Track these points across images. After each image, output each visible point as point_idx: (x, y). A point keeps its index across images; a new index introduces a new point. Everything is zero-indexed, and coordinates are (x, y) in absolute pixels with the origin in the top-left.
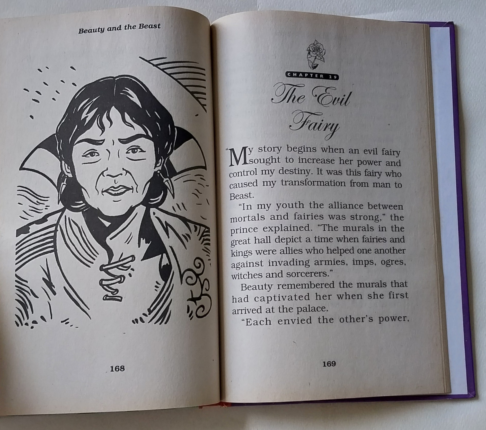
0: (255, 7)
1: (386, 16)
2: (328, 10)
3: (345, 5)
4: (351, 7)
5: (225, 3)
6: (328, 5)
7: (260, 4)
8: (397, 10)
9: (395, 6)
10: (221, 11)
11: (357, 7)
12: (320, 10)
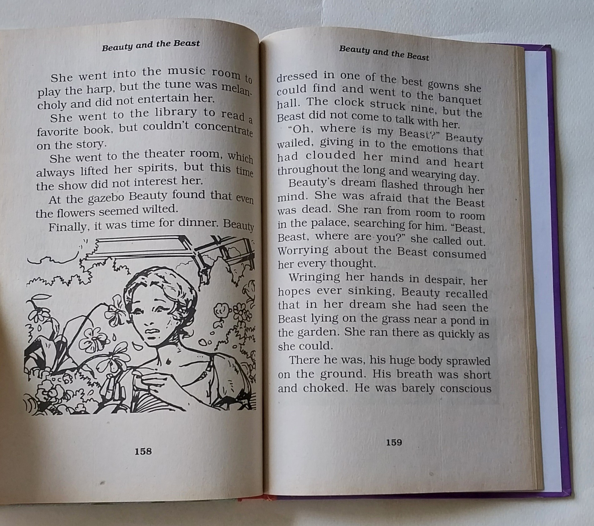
0: (319, 22)
1: (475, 38)
2: (405, 29)
3: (426, 23)
4: (433, 25)
5: (283, 17)
6: (405, 23)
7: (325, 19)
8: (488, 32)
9: (486, 27)
10: (278, 26)
11: (441, 27)
12: (396, 29)
